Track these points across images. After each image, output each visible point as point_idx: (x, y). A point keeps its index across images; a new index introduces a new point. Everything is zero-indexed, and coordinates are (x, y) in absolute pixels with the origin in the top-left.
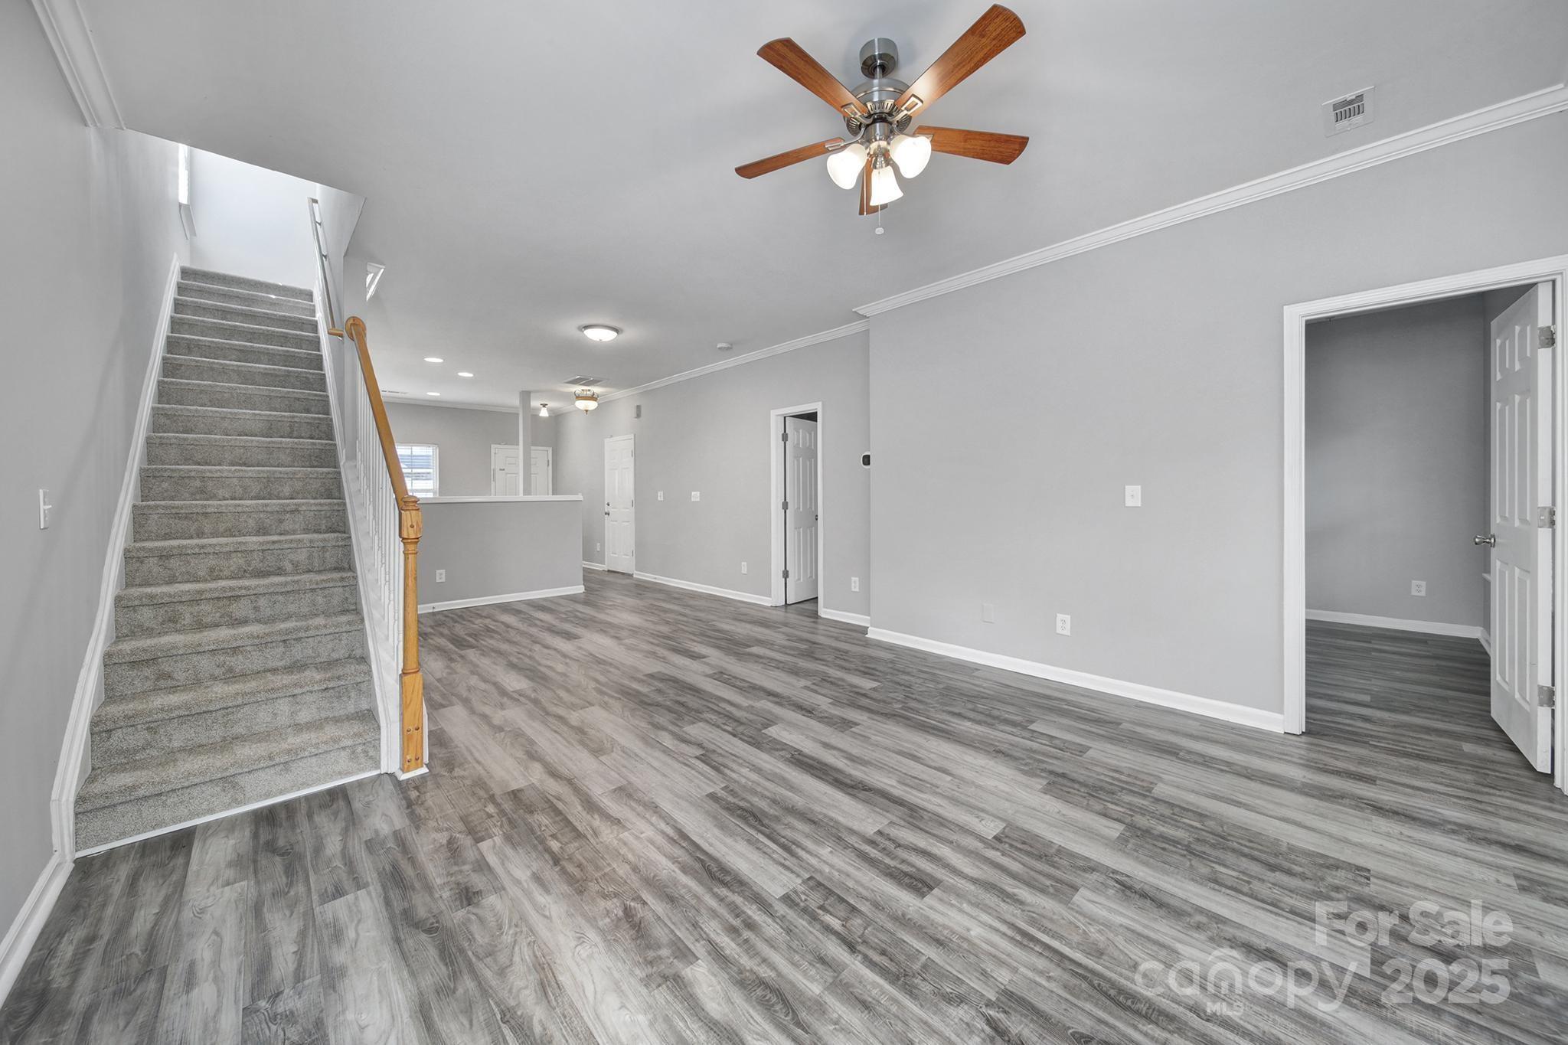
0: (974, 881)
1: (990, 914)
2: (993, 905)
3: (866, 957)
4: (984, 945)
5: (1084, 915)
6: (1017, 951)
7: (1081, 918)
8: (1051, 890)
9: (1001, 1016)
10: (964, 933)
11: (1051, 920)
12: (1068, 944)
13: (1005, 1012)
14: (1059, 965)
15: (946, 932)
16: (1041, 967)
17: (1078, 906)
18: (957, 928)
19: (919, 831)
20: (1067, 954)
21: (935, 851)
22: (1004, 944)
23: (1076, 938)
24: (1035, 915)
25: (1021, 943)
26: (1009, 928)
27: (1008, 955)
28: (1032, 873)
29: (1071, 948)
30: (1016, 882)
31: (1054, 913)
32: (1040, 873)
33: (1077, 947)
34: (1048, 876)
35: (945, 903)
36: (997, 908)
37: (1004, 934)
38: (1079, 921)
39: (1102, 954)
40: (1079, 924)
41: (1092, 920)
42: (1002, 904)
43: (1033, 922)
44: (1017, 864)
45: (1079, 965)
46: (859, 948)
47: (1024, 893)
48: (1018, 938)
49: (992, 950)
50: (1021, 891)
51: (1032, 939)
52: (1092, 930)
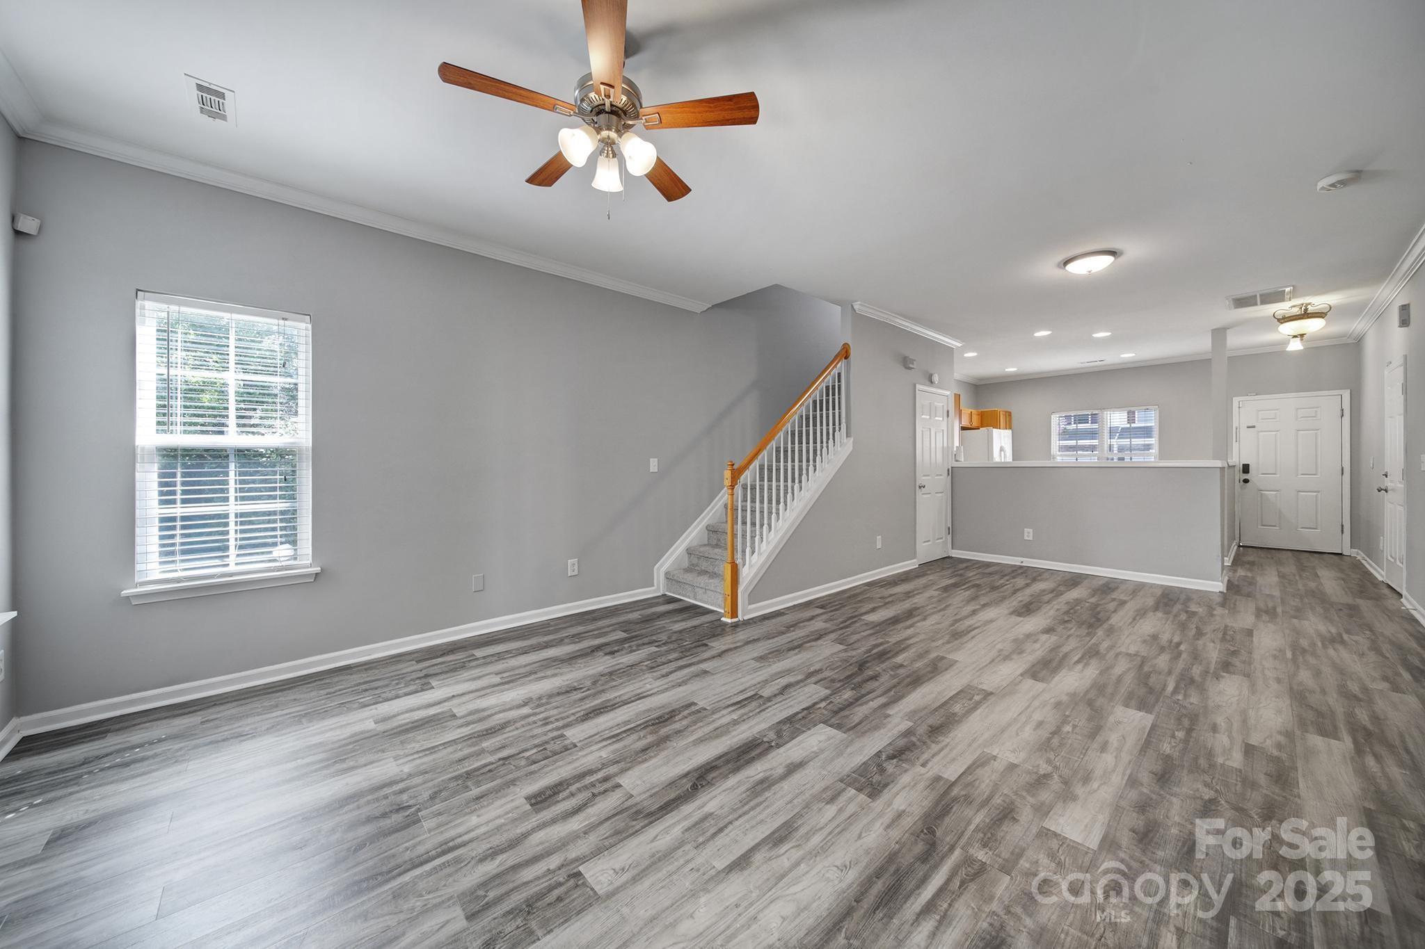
0: (525, 836)
1: (485, 834)
2: (491, 839)
3: (493, 763)
4: (459, 821)
5: (436, 906)
6: (441, 838)
7: (435, 901)
8: (481, 893)
9: (407, 813)
10: (479, 813)
11: (450, 875)
12: (421, 877)
13: (408, 816)
14: (411, 860)
15: (485, 803)
16: (418, 847)
17: (449, 907)
18: (483, 811)
19: (611, 813)
20: (415, 870)
21: (580, 817)
22: (452, 833)
23: (421, 885)
24: (462, 865)
25: (446, 844)
26: (463, 842)
27: (442, 832)
28: (511, 886)
29: (416, 877)
30: (507, 866)
31: (454, 881)
32: (508, 894)
33: (414, 882)
34: (498, 900)
35: (512, 810)
36: (487, 840)
37: (460, 836)
38: (435, 898)
39: (394, 897)
40: (431, 896)
41: (427, 911)
42: (489, 846)
43: (457, 860)
44: (530, 877)
45: (400, 874)
46: (501, 762)
47: (491, 867)
48: (451, 844)
49: (453, 824)
50: (495, 865)
51: (444, 853)
52: (418, 904)
